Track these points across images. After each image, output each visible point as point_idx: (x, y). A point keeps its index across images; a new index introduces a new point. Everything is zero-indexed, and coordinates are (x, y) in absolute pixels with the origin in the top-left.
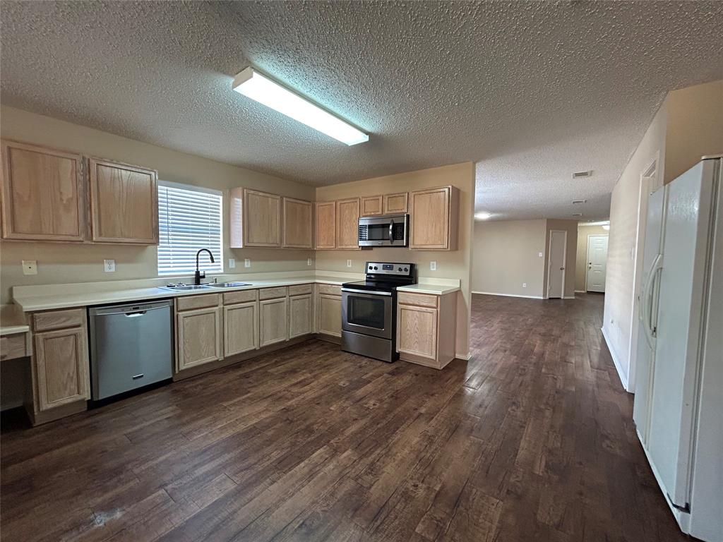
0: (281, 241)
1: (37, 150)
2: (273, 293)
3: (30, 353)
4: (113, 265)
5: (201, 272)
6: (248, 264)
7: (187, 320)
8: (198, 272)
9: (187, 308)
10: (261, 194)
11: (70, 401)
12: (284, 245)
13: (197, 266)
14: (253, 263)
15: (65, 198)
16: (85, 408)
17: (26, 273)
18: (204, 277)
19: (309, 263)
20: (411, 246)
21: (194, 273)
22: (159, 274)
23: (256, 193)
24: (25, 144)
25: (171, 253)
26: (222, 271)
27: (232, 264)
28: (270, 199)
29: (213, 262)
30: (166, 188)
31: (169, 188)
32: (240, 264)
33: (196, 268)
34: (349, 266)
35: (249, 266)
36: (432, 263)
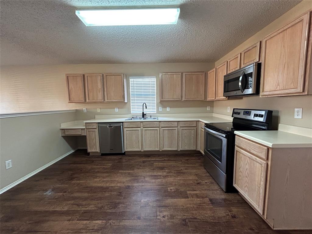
0: (182, 97)
1: (92, 75)
2: (168, 124)
3: (86, 135)
4: (117, 109)
5: (144, 113)
6: (168, 109)
7: (128, 132)
8: (143, 113)
9: (128, 127)
10: (169, 74)
11: (94, 151)
12: (184, 99)
13: (143, 110)
14: (172, 109)
15: (99, 88)
16: (100, 155)
17: (98, 112)
18: (146, 115)
19: (208, 109)
20: (261, 93)
21: (142, 113)
22: (131, 113)
23: (166, 74)
24: (90, 74)
25: (136, 105)
26: (156, 112)
27: (161, 109)
28: (175, 76)
29: (146, 108)
30: (133, 79)
31: (134, 79)
32: (164, 109)
33: (142, 111)
34: (228, 111)
35: (169, 110)
36: (296, 110)
